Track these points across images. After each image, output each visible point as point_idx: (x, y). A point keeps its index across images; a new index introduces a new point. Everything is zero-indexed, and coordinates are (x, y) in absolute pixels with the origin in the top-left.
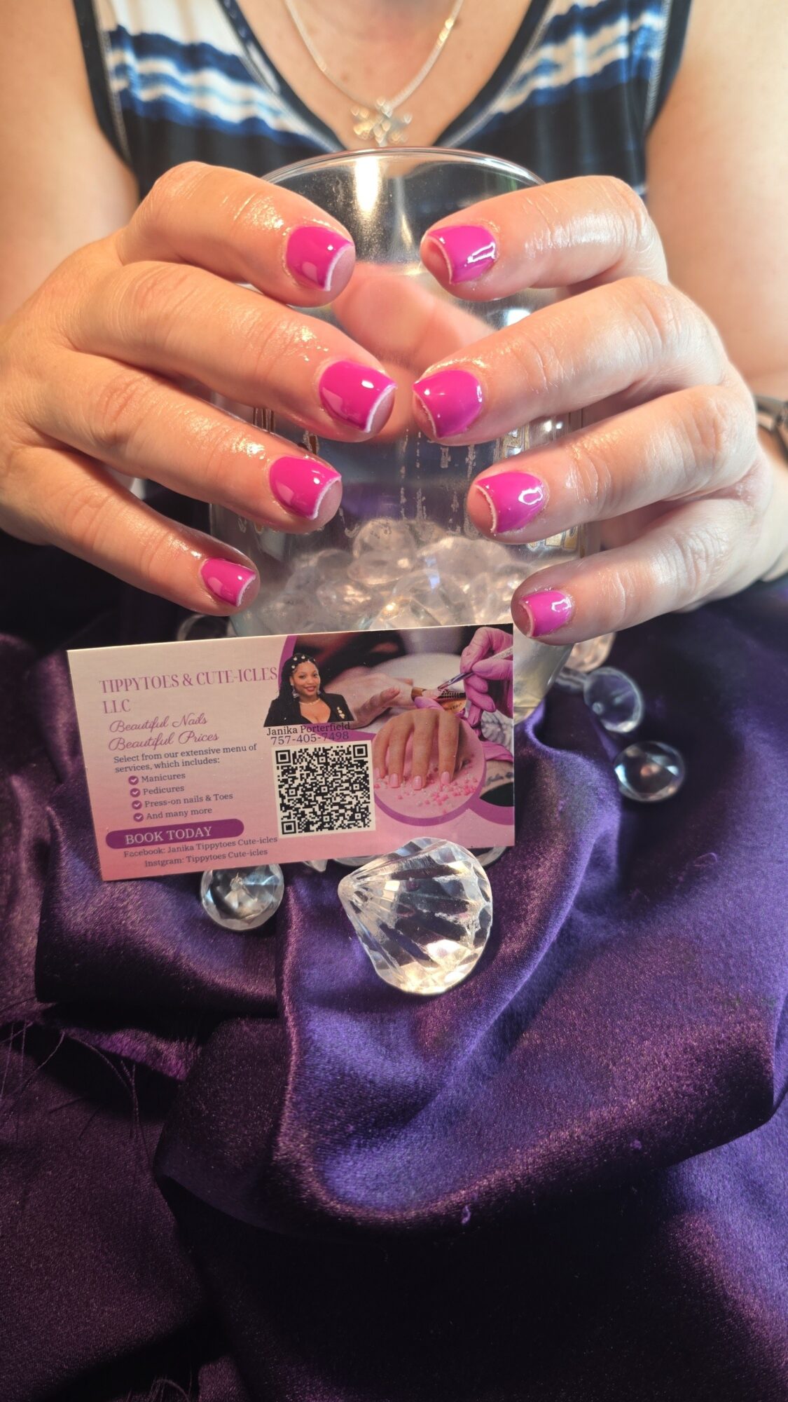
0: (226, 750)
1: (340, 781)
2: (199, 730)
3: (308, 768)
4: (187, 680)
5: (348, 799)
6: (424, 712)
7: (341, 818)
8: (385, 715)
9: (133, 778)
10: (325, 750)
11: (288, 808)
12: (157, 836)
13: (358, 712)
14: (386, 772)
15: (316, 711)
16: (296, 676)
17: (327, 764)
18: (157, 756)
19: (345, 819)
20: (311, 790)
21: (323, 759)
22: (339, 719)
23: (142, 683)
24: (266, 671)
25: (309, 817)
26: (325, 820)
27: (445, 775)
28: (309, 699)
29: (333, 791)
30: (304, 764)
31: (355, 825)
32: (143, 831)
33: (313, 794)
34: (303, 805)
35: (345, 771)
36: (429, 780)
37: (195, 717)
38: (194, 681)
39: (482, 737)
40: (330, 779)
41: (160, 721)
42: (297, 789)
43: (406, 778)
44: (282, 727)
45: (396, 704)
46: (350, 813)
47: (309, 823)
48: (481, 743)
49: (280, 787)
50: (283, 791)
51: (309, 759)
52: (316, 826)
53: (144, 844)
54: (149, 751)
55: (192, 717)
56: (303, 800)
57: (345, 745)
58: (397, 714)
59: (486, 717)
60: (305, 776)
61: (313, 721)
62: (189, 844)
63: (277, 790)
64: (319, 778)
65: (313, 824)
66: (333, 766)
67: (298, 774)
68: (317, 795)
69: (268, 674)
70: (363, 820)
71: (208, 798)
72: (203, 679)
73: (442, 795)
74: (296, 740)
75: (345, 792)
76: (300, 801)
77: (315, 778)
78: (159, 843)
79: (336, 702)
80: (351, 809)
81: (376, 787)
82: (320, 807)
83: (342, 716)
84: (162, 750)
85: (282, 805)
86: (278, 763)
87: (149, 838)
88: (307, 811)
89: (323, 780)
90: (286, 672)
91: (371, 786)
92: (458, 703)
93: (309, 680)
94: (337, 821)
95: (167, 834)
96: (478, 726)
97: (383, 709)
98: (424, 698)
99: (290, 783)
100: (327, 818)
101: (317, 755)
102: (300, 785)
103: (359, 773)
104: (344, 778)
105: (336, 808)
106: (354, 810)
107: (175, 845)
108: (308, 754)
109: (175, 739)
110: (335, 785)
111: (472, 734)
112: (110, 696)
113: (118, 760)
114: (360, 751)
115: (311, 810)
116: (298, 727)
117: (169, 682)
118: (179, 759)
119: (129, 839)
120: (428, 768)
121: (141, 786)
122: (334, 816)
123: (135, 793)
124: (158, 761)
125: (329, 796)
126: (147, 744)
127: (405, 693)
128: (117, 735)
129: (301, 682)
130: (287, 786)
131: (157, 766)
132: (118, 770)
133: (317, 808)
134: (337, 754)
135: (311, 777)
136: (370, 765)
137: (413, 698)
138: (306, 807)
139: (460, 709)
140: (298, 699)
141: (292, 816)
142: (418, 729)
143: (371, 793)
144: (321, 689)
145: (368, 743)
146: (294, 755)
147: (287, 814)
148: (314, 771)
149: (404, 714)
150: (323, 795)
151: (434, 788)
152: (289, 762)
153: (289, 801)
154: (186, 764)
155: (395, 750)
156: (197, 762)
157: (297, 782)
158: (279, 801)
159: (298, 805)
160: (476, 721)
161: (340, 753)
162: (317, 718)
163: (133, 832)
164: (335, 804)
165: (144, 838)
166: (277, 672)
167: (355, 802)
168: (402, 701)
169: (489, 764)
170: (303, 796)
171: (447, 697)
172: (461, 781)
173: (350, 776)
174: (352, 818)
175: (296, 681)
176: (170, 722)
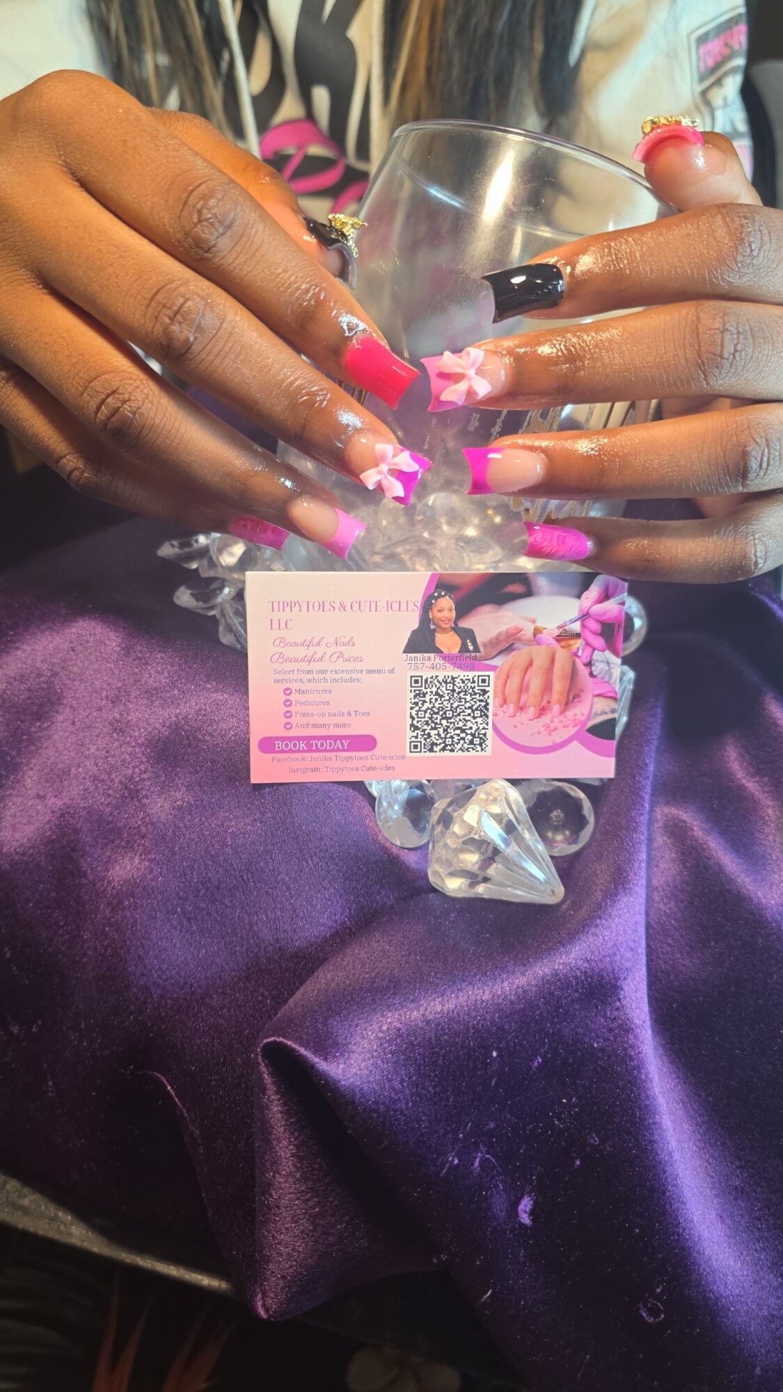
0: (369, 672)
1: (463, 707)
2: (348, 651)
3: (437, 693)
4: (343, 607)
5: (469, 724)
6: (543, 648)
7: (462, 742)
8: (509, 649)
9: (288, 689)
10: (453, 678)
11: (416, 728)
12: (303, 745)
13: (485, 645)
14: (505, 702)
15: (448, 642)
16: (435, 610)
17: (453, 691)
18: (310, 672)
19: (465, 743)
20: (438, 713)
21: (450, 686)
22: (468, 651)
23: (304, 607)
24: (409, 603)
25: (434, 738)
26: (447, 743)
27: (556, 708)
28: (444, 630)
29: (456, 716)
30: (434, 689)
31: (473, 749)
32: (291, 739)
33: (439, 717)
34: (430, 727)
35: (468, 698)
36: (542, 711)
37: (346, 641)
38: (348, 608)
39: (591, 675)
40: (455, 705)
41: (316, 641)
42: (425, 712)
43: (522, 709)
44: (418, 655)
45: (519, 640)
46: (470, 737)
47: (433, 744)
48: (590, 680)
49: (412, 708)
50: (414, 713)
51: (438, 685)
52: (439, 747)
53: (291, 751)
54: (304, 666)
55: (343, 639)
56: (430, 722)
57: (471, 674)
58: (519, 649)
59: (597, 655)
60: (433, 701)
61: (445, 651)
62: (328, 754)
63: (409, 711)
64: (445, 703)
65: (436, 745)
66: (459, 693)
67: (427, 698)
68: (443, 718)
69: (411, 606)
70: (481, 745)
71: (349, 714)
72: (356, 606)
73: (553, 726)
74: (430, 667)
75: (468, 718)
76: (427, 723)
77: (442, 703)
78: (304, 751)
79: (467, 635)
80: (471, 734)
81: (495, 715)
82: (445, 730)
83: (471, 648)
84: (315, 666)
85: (412, 725)
86: (411, 686)
87: (295, 745)
88: (433, 733)
89: (449, 705)
90: (427, 606)
91: (490, 714)
92: (572, 642)
93: (446, 614)
94: (457, 744)
95: (311, 744)
96: (589, 664)
97: (507, 644)
98: (544, 636)
99: (420, 705)
100: (449, 741)
101: (446, 682)
102: (428, 708)
103: (480, 701)
104: (468, 705)
105: (458, 732)
106: (473, 735)
107: (316, 755)
108: (438, 681)
109: (327, 658)
110: (459, 711)
111: (583, 671)
112: (276, 616)
113: (276, 672)
114: (484, 681)
115: (436, 732)
116: (432, 655)
117: (327, 607)
118: (328, 676)
119: (279, 745)
120: (542, 700)
121: (293, 697)
122: (455, 740)
123: (288, 703)
124: (310, 676)
125: (453, 720)
126: (303, 660)
127: (528, 632)
128: (279, 649)
129: (439, 615)
130: (417, 708)
131: (309, 681)
132: (277, 681)
133: (441, 731)
134: (463, 682)
135: (439, 701)
136: (491, 694)
137: (535, 635)
138: (432, 729)
139: (574, 648)
140: (434, 630)
141: (420, 736)
142: (536, 664)
143: (490, 721)
144: (455, 623)
145: (491, 674)
146: (426, 680)
147: (415, 734)
148: (441, 696)
149: (526, 649)
150: (447, 719)
151: (546, 719)
152: (421, 686)
153: (418, 722)
154: (334, 680)
155: (514, 683)
156: (343, 680)
157: (426, 705)
158: (410, 721)
159: (425, 727)
160: (588, 660)
161: (466, 682)
162: (449, 649)
163: (283, 739)
164: (457, 728)
165: (291, 745)
166: (419, 605)
167: (475, 727)
168: (524, 638)
169: (596, 699)
170: (431, 718)
171: (564, 637)
172: (570, 714)
173: (473, 703)
174: (471, 742)
175: (434, 614)
176: (323, 643)
